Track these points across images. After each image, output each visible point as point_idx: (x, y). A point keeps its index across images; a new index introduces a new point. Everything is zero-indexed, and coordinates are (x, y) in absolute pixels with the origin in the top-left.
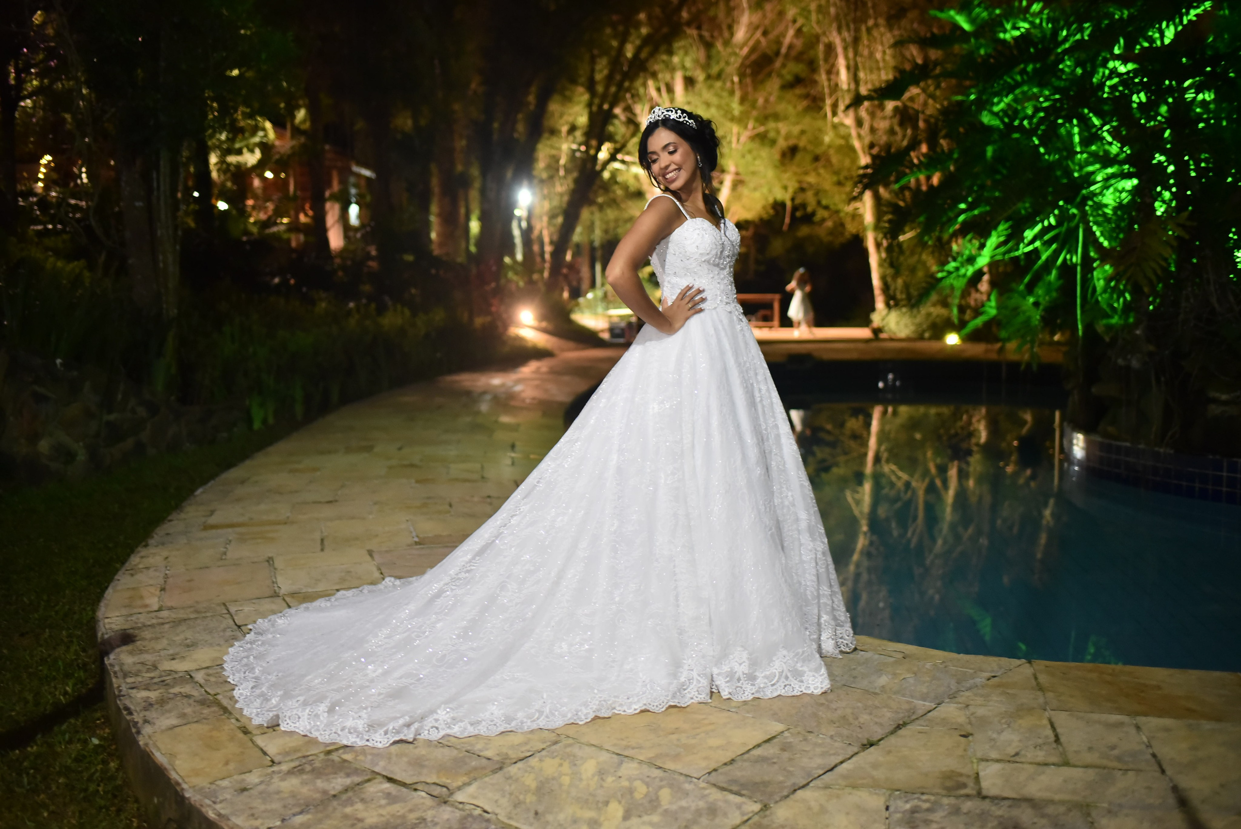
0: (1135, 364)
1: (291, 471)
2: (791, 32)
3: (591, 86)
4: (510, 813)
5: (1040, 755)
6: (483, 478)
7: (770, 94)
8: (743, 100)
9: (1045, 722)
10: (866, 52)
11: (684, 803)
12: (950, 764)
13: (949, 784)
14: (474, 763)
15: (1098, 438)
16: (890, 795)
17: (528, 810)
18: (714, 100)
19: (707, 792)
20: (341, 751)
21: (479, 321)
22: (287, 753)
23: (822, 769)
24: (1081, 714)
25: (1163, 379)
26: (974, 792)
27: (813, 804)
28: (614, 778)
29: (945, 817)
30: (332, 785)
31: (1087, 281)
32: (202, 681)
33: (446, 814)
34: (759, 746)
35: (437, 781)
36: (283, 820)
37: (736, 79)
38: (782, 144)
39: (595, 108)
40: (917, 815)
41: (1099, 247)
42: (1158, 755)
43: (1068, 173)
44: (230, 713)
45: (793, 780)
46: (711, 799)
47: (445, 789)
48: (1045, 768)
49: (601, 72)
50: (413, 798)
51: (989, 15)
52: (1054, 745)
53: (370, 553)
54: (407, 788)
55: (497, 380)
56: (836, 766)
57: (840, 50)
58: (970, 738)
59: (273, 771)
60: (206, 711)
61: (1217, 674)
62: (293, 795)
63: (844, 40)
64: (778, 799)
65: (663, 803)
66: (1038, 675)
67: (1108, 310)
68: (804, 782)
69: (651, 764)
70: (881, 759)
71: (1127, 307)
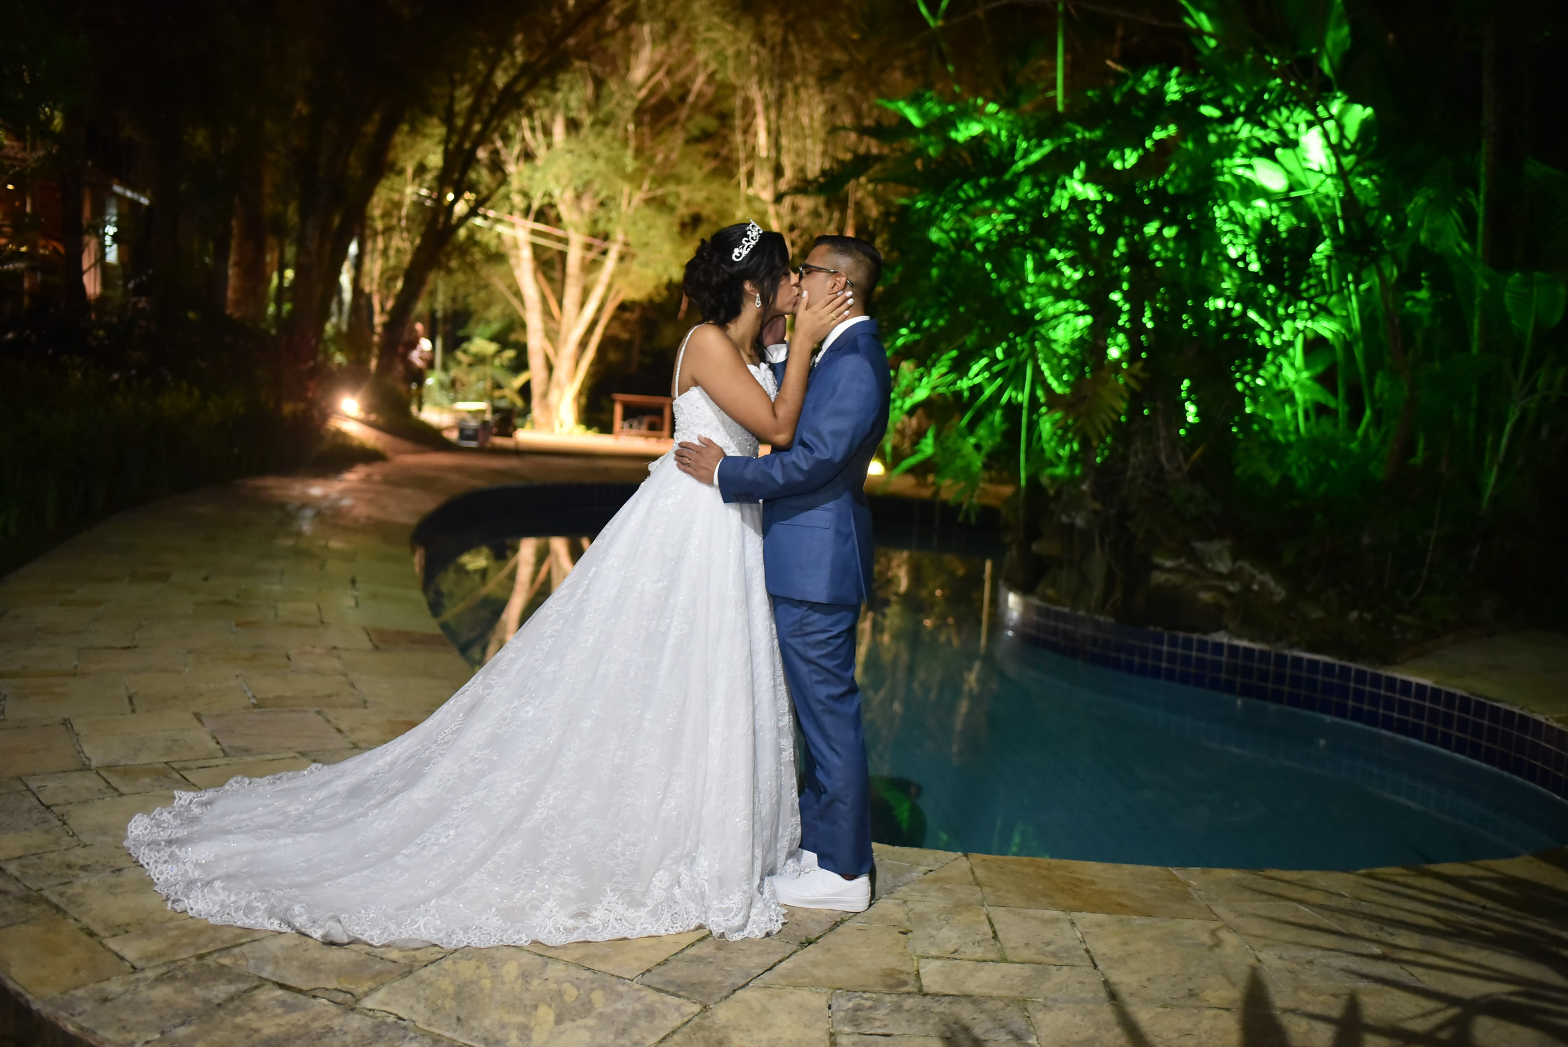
0: (1080, 522)
1: (63, 604)
2: (701, 79)
3: (448, 119)
4: (429, 1019)
5: (979, 953)
6: (322, 622)
7: (671, 150)
8: (639, 152)
9: (983, 918)
10: (791, 115)
11: (619, 1006)
12: (890, 961)
13: (890, 981)
14: (378, 967)
15: (1035, 601)
16: (832, 994)
17: (449, 1016)
18: (603, 152)
19: (642, 994)
20: (216, 955)
21: (288, 408)
22: (149, 958)
23: (762, 968)
24: (1019, 910)
25: (1107, 540)
26: (915, 990)
27: (754, 1004)
28: (540, 981)
29: (887, 1014)
30: (214, 993)
31: (1033, 425)
32: (17, 874)
33: (355, 1021)
34: (693, 945)
35: (339, 987)
36: (163, 1033)
37: (631, 127)
38: (683, 211)
39: (451, 146)
40: (859, 1013)
41: (1048, 389)
42: (1091, 950)
43: (1019, 304)
44: (65, 913)
45: (732, 980)
46: (648, 1000)
47: (349, 996)
48: (984, 964)
49: (463, 102)
50: (314, 1006)
51: (942, 110)
52: (993, 942)
53: (198, 716)
54: (305, 995)
55: (316, 490)
56: (775, 965)
57: (759, 107)
58: (910, 935)
59: (137, 979)
60: (33, 910)
61: (1148, 868)
62: (169, 1005)
63: (765, 97)
64: (718, 1000)
65: (596, 1006)
66: (975, 869)
67: (1055, 460)
68: (744, 982)
69: (578, 965)
70: (821, 957)
71: (1073, 458)
